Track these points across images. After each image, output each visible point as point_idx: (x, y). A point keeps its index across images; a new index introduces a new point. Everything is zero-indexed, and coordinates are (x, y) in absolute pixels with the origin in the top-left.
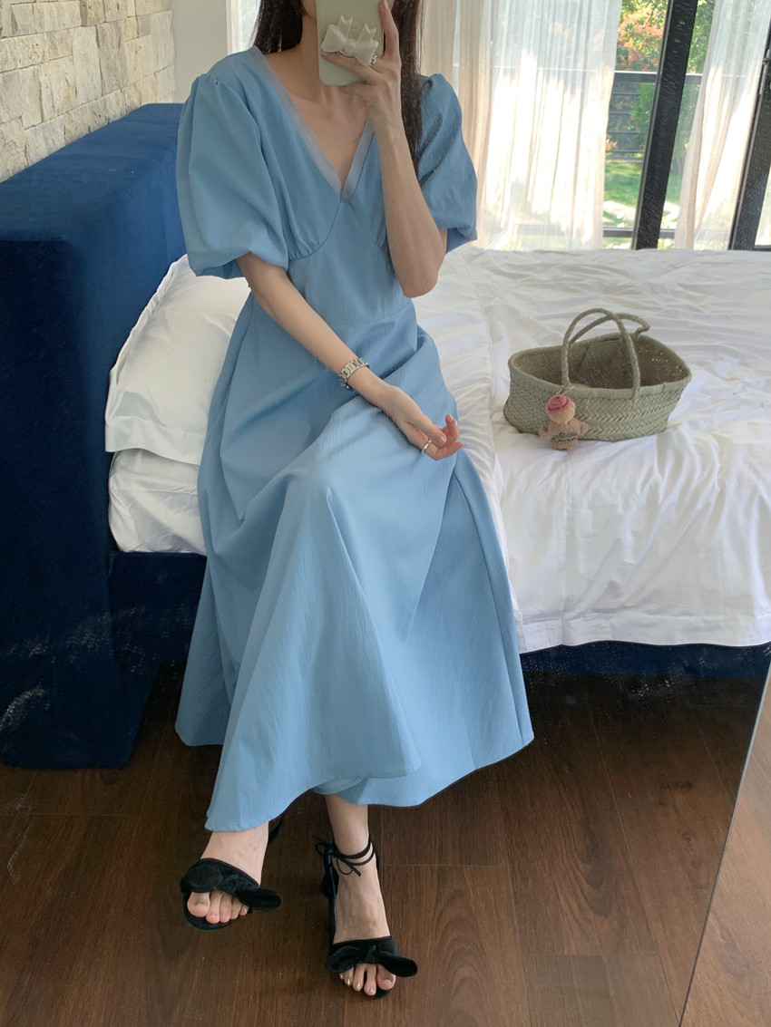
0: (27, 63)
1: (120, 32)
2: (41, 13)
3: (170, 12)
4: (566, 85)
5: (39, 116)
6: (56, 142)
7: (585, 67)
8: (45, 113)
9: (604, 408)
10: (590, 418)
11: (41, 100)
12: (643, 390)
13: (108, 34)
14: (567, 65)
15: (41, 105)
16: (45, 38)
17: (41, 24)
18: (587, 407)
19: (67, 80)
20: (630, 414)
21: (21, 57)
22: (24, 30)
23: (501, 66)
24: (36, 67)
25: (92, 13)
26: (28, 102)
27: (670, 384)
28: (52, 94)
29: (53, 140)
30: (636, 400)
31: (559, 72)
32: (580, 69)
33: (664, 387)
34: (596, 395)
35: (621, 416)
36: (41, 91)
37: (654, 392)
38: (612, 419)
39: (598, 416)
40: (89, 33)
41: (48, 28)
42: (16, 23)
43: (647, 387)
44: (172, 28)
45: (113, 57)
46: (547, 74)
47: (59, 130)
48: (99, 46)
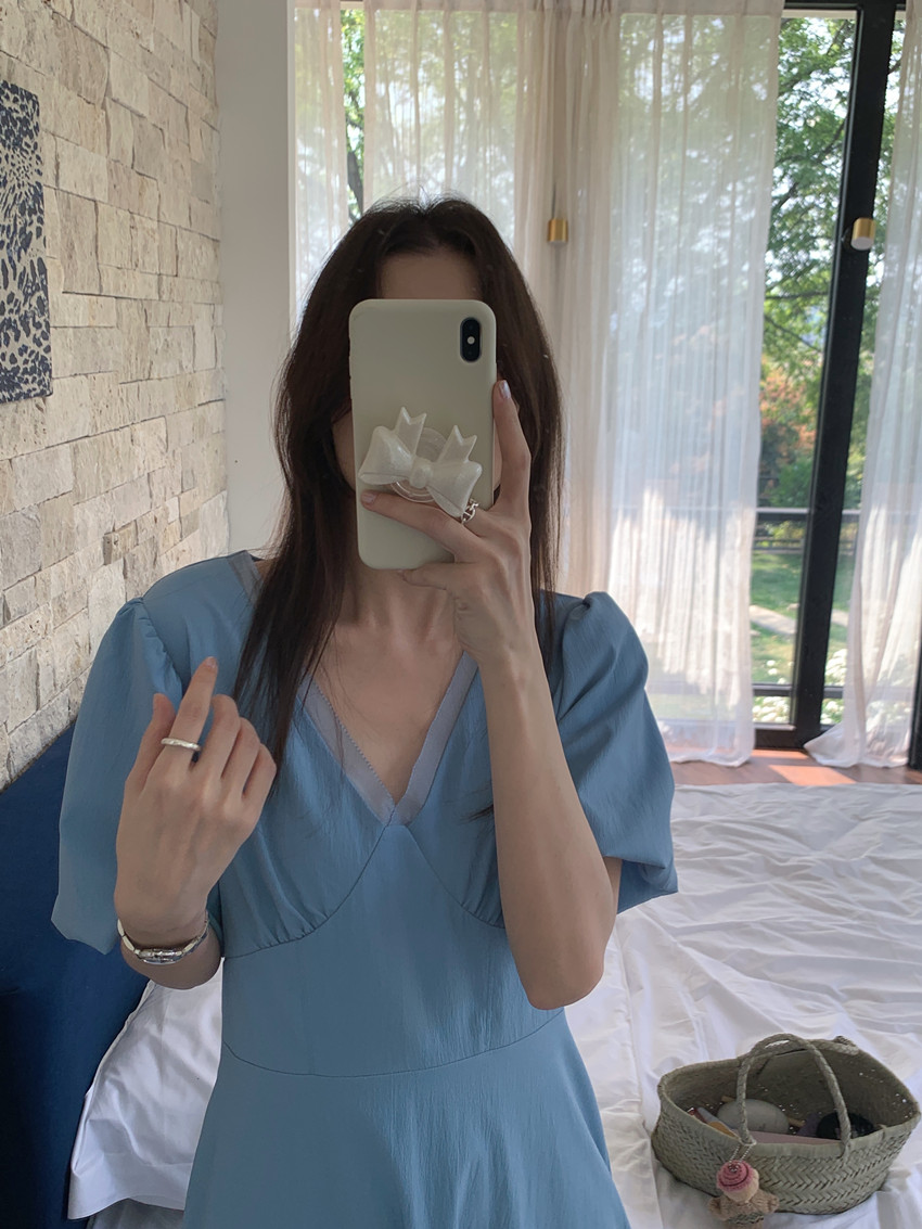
0: (21, 650)
1: (157, 547)
2: (47, 583)
3: (225, 493)
4: (698, 528)
5: (33, 706)
6: (55, 726)
7: (720, 505)
8: (42, 699)
9: (800, 1170)
10: (781, 1184)
11: (37, 684)
12: (854, 1143)
13: (140, 558)
14: (699, 503)
15: (37, 689)
16: (50, 608)
17: (45, 595)
18: (775, 1169)
19: (77, 643)
20: (838, 1177)
21: (12, 648)
22: (19, 613)
23: (619, 507)
24: (33, 649)
25: (117, 549)
26: (18, 696)
27: (892, 1129)
28: (54, 671)
29: (52, 726)
30: (846, 1159)
31: (690, 513)
32: (715, 508)
33: (884, 1134)
34: (789, 1154)
35: (825, 1181)
36: (38, 674)
37: (870, 1145)
38: (813, 1185)
39: (792, 1181)
40: (116, 569)
41: (54, 594)
42: (8, 611)
43: (861, 1139)
44: (226, 509)
45: (144, 581)
46: (676, 515)
47: (60, 710)
48: (125, 576)
